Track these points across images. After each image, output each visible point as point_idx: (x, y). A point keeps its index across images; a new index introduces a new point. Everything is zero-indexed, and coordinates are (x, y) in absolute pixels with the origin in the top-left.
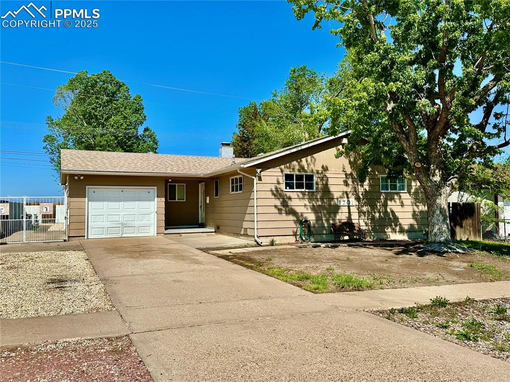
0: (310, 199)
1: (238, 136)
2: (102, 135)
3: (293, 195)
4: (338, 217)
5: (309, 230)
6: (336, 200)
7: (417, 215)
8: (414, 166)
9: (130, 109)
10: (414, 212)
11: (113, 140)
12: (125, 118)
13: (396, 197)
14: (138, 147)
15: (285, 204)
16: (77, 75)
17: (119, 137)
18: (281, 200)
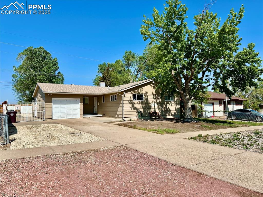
0: (142, 103)
1: (101, 77)
2: (39, 75)
3: (136, 102)
4: (151, 110)
5: (142, 115)
6: (150, 104)
7: (177, 109)
8: (181, 92)
9: (52, 64)
10: (176, 108)
11: (45, 77)
12: (50, 68)
13: (170, 103)
14: (55, 80)
15: (133, 106)
16: (28, 48)
17: (47, 76)
18: (132, 104)
